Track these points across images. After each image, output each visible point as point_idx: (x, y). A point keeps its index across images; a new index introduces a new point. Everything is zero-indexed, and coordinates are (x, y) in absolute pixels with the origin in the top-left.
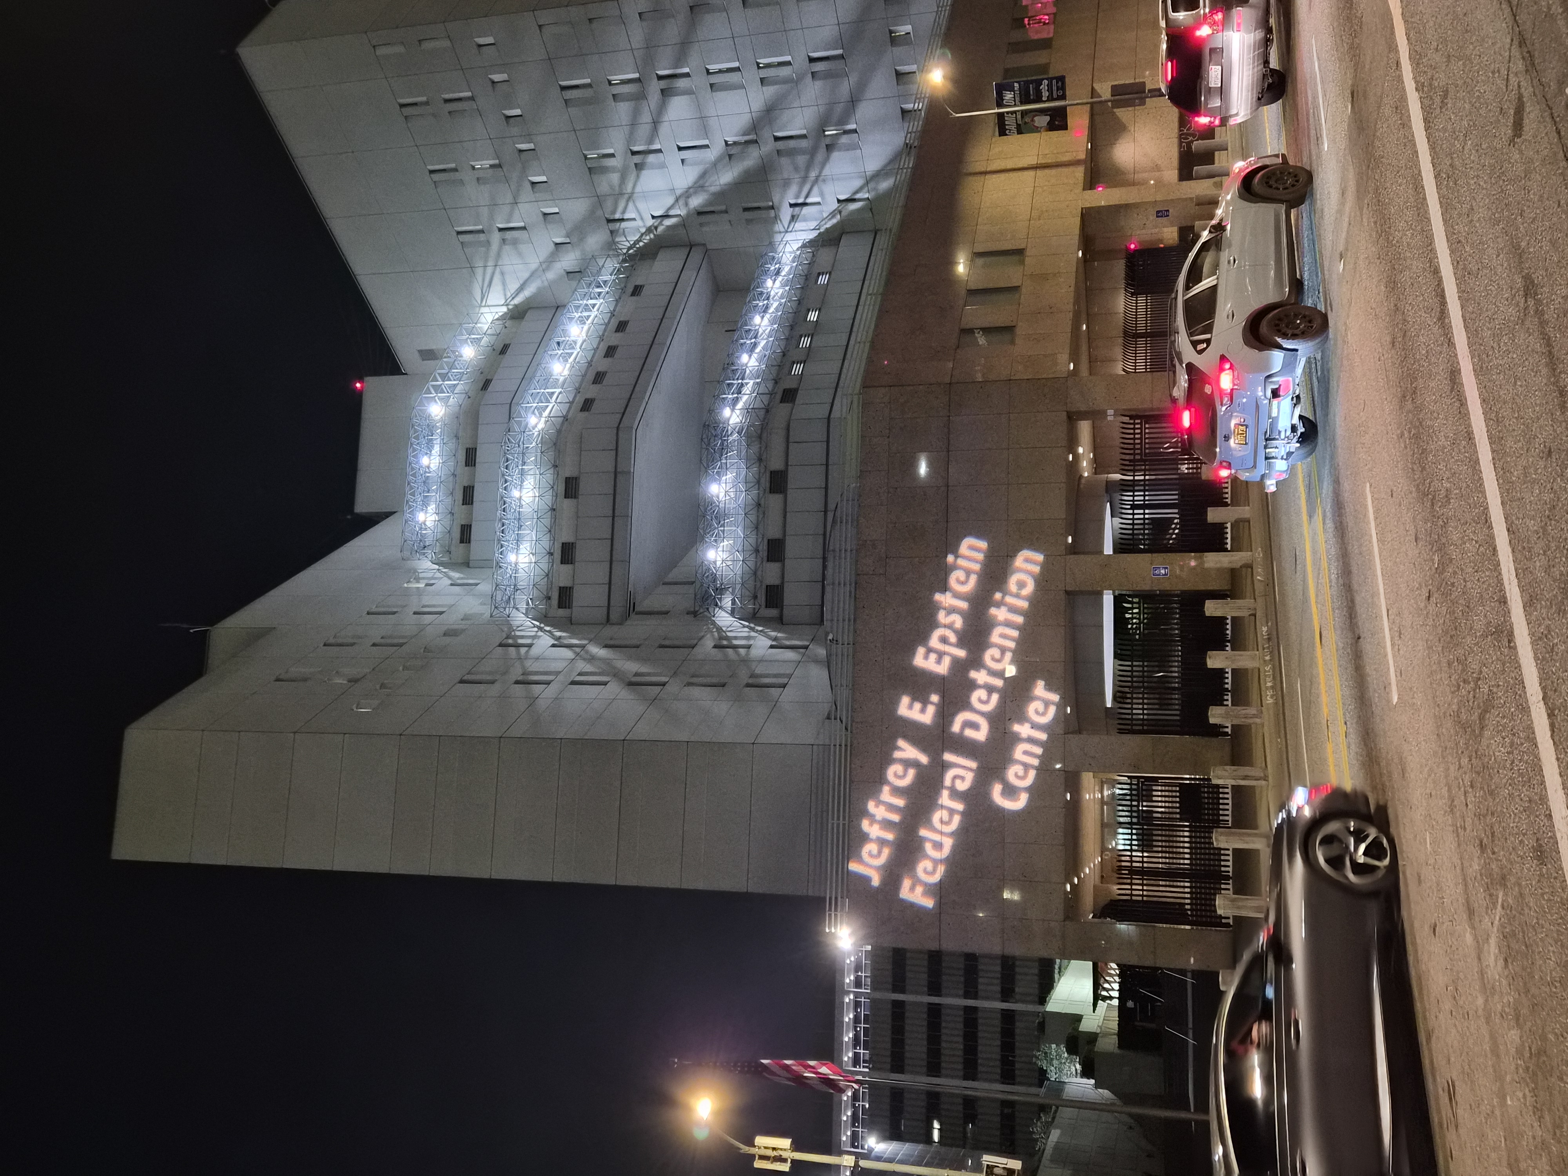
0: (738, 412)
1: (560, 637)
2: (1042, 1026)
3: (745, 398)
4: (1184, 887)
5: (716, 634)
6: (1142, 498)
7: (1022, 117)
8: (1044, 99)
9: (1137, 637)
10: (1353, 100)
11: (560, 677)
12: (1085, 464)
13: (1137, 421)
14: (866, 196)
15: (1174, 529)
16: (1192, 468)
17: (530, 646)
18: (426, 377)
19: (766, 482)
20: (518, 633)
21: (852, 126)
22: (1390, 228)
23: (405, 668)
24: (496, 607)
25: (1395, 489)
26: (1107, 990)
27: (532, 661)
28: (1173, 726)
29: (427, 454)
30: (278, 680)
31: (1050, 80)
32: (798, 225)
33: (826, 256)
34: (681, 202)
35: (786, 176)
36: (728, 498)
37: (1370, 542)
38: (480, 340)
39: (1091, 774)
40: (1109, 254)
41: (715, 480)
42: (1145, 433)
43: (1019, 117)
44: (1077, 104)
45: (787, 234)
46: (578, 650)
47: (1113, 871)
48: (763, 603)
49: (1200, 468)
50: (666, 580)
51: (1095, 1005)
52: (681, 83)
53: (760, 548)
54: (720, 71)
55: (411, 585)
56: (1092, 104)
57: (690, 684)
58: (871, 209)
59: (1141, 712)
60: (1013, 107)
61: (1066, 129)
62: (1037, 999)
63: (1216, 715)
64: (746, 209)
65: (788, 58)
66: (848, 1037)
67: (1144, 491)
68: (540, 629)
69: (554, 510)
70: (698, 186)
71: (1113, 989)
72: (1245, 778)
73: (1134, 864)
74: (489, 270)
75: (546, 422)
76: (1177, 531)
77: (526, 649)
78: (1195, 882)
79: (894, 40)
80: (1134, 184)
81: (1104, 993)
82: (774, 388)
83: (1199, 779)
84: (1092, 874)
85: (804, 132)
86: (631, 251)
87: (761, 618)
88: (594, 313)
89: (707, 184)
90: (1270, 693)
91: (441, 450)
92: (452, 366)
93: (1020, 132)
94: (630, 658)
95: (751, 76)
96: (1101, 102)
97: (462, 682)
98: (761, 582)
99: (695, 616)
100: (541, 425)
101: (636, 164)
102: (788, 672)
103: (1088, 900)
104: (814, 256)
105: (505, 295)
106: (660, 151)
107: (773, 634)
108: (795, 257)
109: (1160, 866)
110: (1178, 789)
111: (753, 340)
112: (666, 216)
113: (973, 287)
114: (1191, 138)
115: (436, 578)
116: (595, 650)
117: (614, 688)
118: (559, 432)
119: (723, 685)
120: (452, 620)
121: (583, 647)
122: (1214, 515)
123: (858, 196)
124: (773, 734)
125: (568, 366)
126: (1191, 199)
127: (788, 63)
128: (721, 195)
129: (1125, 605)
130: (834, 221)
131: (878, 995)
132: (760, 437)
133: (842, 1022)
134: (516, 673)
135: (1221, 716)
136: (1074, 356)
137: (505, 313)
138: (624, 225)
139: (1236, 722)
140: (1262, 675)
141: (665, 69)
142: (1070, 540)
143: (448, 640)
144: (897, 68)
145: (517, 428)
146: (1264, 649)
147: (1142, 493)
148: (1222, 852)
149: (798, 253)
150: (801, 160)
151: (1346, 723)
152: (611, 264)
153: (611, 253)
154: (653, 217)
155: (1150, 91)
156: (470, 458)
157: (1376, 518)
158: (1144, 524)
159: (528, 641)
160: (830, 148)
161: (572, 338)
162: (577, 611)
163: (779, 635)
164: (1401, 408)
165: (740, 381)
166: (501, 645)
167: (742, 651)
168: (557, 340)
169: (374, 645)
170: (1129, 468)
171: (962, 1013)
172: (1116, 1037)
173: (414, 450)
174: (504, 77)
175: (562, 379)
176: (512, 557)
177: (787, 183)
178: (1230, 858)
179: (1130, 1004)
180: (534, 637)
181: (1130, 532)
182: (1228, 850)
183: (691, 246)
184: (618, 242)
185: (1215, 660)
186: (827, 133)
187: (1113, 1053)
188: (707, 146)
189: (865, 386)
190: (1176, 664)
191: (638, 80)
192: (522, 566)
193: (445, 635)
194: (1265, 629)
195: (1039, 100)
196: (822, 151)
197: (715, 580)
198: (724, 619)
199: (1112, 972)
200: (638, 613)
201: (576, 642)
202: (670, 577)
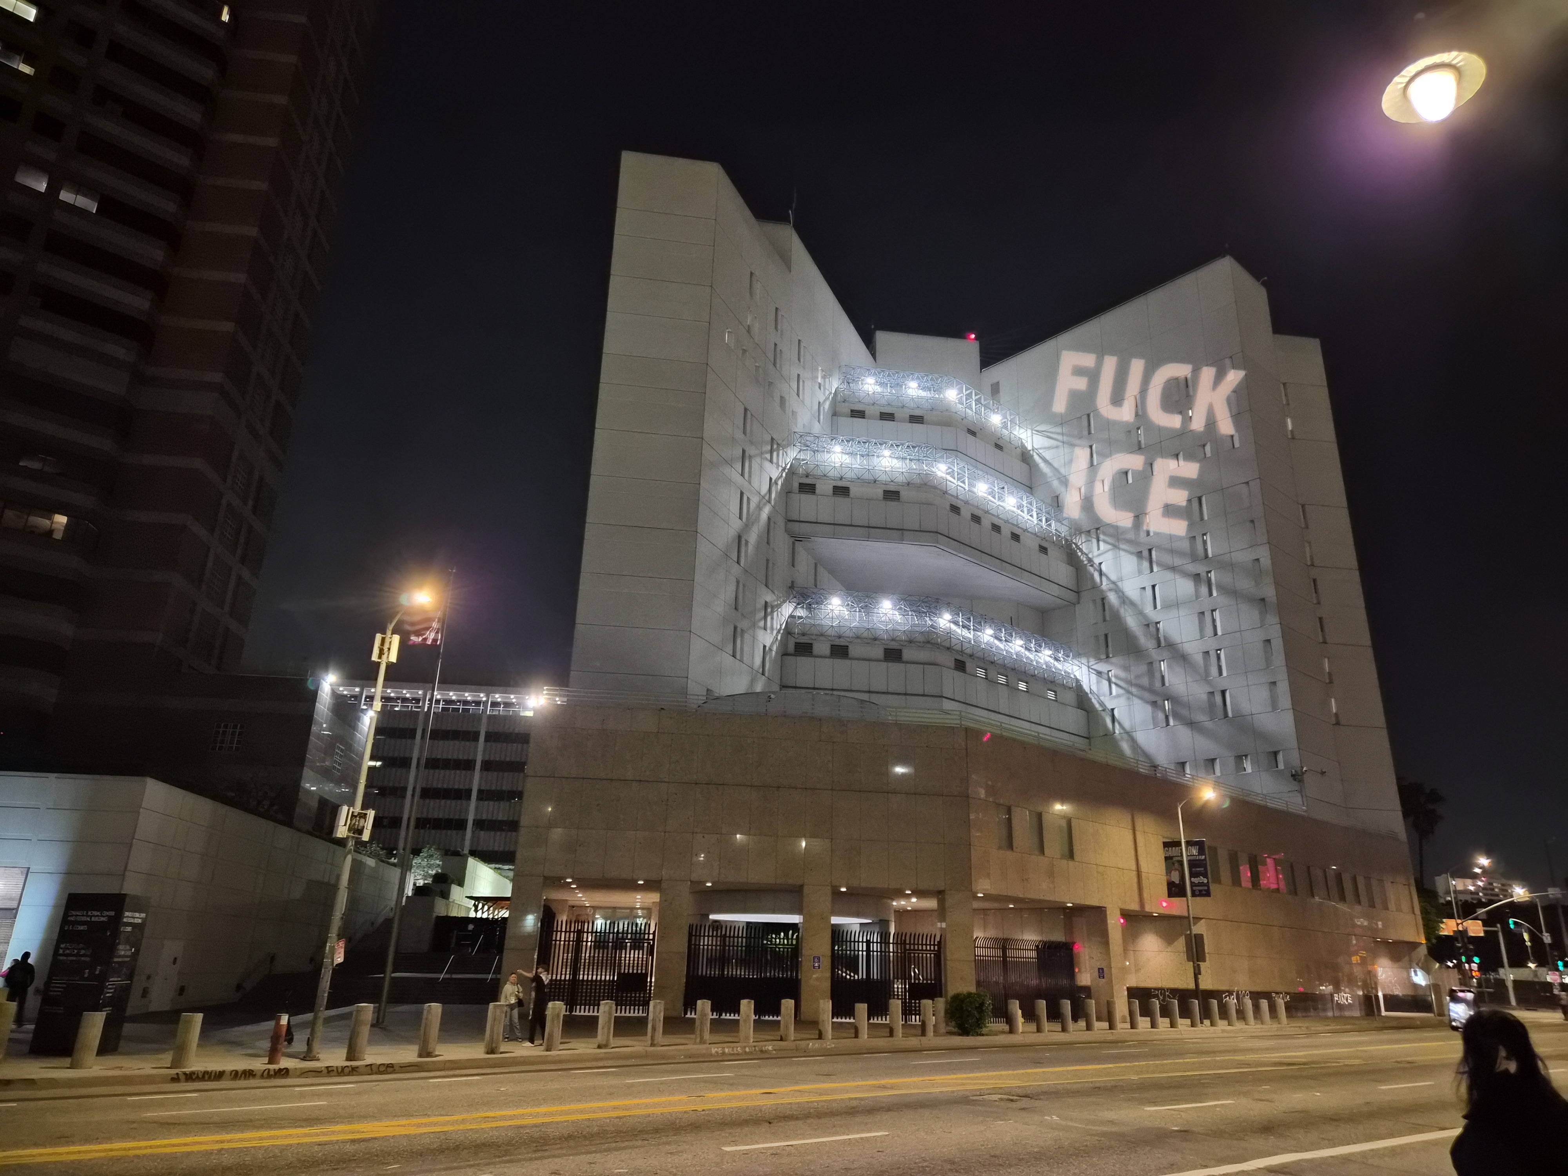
0: (948, 625)
1: (776, 484)
2: (456, 854)
3: (959, 631)
4: (566, 974)
5: (776, 603)
6: (875, 949)
7: (1178, 861)
8: (1192, 879)
9: (765, 942)
10: (1181, 1131)
11: (746, 483)
12: (903, 903)
13: (936, 947)
14: (1117, 732)
15: (850, 975)
16: (898, 992)
17: (771, 461)
18: (979, 389)
19: (894, 645)
20: (781, 452)
21: (1171, 722)
22: (1082, 1156)
23: (757, 368)
24: (801, 436)
25: (884, 1154)
26: (483, 908)
27: (759, 462)
28: (694, 968)
29: (919, 386)
30: (752, 273)
31: (1207, 885)
32: (1094, 677)
33: (1070, 698)
34: (1112, 586)
35: (1132, 668)
36: (881, 615)
37: (844, 1134)
38: (1006, 428)
39: (658, 900)
40: (1069, 928)
41: (895, 606)
42: (926, 954)
43: (1179, 858)
44: (1188, 906)
45: (1087, 668)
46: (767, 498)
47: (578, 915)
48: (798, 641)
49: (898, 999)
50: (818, 565)
51: (471, 898)
52: (1204, 590)
53: (841, 640)
54: (1214, 621)
55: (820, 372)
56: (1188, 917)
57: (738, 582)
58: (1106, 735)
59: (706, 943)
60: (1186, 854)
61: (1169, 896)
62: (474, 848)
63: (704, 1005)
64: (1106, 636)
65: (1225, 674)
66: (452, 695)
67: (881, 951)
68: (784, 469)
69: (875, 482)
70: (1124, 599)
71: (483, 913)
72: (654, 1029)
73: (585, 935)
74: (1060, 437)
75: (941, 477)
76: (848, 977)
77: (769, 458)
78: (569, 984)
79: (1240, 758)
80: (1125, 950)
81: (480, 906)
82: (966, 654)
83: (650, 990)
84: (576, 899)
85: (1167, 684)
86: (1074, 546)
87: (787, 640)
88: (1027, 517)
89: (1126, 607)
90: (720, 1051)
91: (922, 398)
92: (986, 407)
93: (1167, 858)
94: (760, 537)
95: (1211, 644)
96: (1190, 926)
97: (746, 410)
98: (815, 640)
99: (790, 587)
100: (939, 474)
101: (1141, 552)
102: (745, 659)
103: (557, 895)
104: (1070, 688)
105: (1040, 449)
106: (1152, 571)
107: (775, 648)
108: (1069, 673)
109: (583, 955)
110: (644, 971)
111: (1004, 639)
112: (1101, 573)
113: (1045, 817)
114: (1161, 998)
115: (824, 391)
116: (766, 511)
117: (736, 525)
118: (935, 488)
119: (736, 608)
120: (793, 403)
121: (769, 501)
122: (862, 1008)
123: (1116, 724)
124: (697, 647)
125: (986, 495)
126: (1113, 997)
127: (1221, 674)
128: (1117, 617)
129: (791, 932)
130: (1097, 706)
131: (484, 720)
132: (928, 642)
133: (465, 691)
134: (751, 451)
135: (703, 1010)
136: (987, 897)
137: (1026, 448)
138: (1094, 541)
139: (698, 1023)
140: (735, 1044)
141: (1215, 577)
142: (843, 889)
143: (778, 400)
144: (1218, 760)
145: (938, 455)
146: (755, 1046)
147: (879, 950)
148: (596, 1007)
149: (1072, 676)
150: (1145, 681)
151: (703, 1110)
152: (1064, 531)
153: (1073, 531)
154: (1100, 564)
155: (1199, 965)
156: (916, 419)
157: (862, 1138)
158: (854, 950)
159: (775, 460)
160: (1154, 704)
161: (1006, 499)
162: (796, 497)
163: (774, 653)
164: (945, 1161)
165: (972, 627)
166: (772, 439)
167: (762, 624)
168: (1006, 487)
169: (776, 345)
170: (899, 939)
171: (467, 787)
172: (445, 914)
173: (923, 378)
174: (1209, 454)
175: (975, 490)
176: (838, 448)
177: (1126, 669)
178: (591, 1014)
179: (471, 927)
180: (778, 465)
181: (848, 939)
182: (598, 1012)
183: (1078, 592)
184: (1081, 536)
185: (747, 1006)
186: (1166, 702)
187: (433, 911)
188: (1155, 607)
189: (967, 729)
190: (743, 973)
191: (1206, 556)
192: (833, 457)
193: (782, 397)
194: (770, 1048)
195: (1192, 875)
196: (1153, 698)
197: (817, 603)
198: (787, 609)
199: (496, 912)
200: (794, 544)
201: (773, 496)
202: (821, 569)
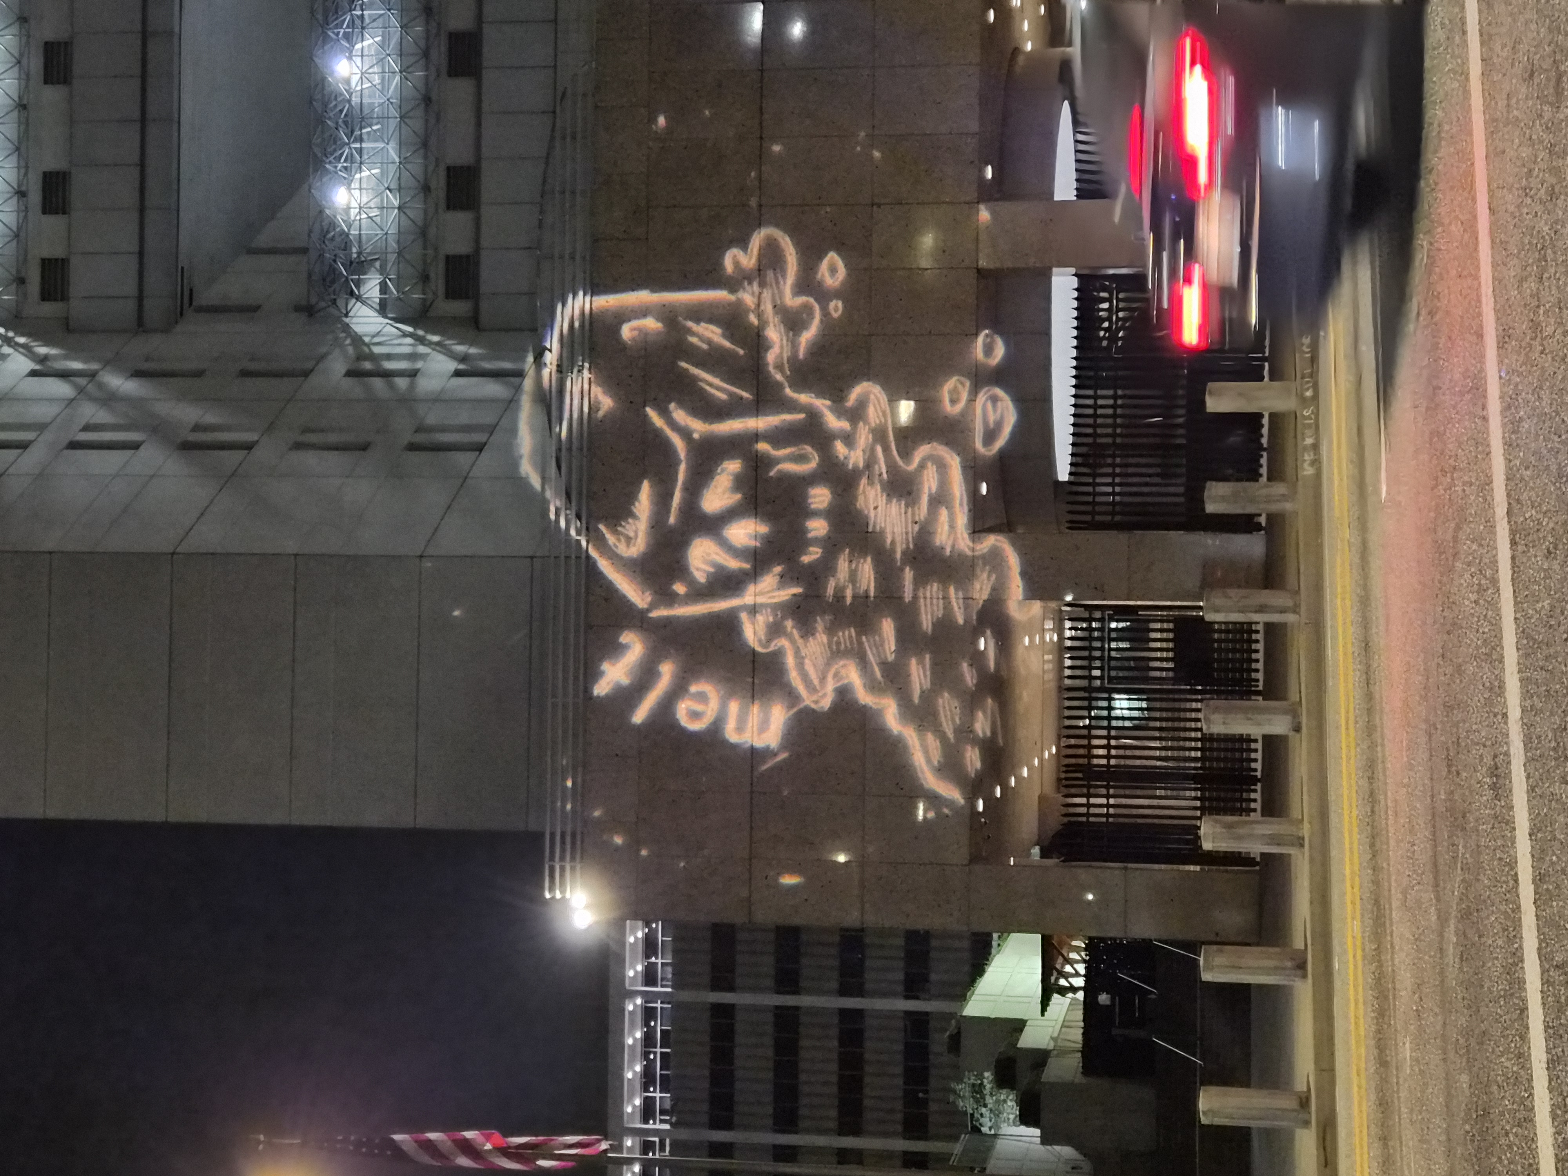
1: (46, 357)
2: (956, 1042)
5: (350, 350)
11: (48, 436)
19: (440, 53)
26: (1066, 976)
28: (1169, 514)
36: (367, 85)
41: (343, 50)
46: (81, 381)
48: (441, 291)
50: (253, 245)
51: (1045, 1002)
53: (433, 184)
57: (298, 446)
59: (1110, 489)
63: (1217, 497)
66: (633, 1071)
68: (7, 341)
69: (24, 106)
71: (1077, 974)
72: (1278, 609)
81: (1063, 982)
87: (438, 319)
90: (1310, 457)
94: (184, 397)
98: (436, 249)
99: (310, 316)
102: (486, 422)
103: (1028, 818)
107: (460, 349)
110: (1171, 626)
116: (116, 381)
117: (153, 455)
119: (364, 447)
121: (92, 375)
124: (459, 538)
131: (687, 996)
133: (622, 1047)
142: (989, 173)
162: (78, 306)
163: (473, 351)
167: (402, 383)
171: (835, 1021)
172: (1079, 1055)
179: (1104, 998)
182: (1258, 740)
187: (1072, 1083)
197: (346, 246)
198: (366, 319)
200: (200, 310)
201: (76, 365)
202: (263, 240)
